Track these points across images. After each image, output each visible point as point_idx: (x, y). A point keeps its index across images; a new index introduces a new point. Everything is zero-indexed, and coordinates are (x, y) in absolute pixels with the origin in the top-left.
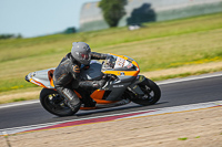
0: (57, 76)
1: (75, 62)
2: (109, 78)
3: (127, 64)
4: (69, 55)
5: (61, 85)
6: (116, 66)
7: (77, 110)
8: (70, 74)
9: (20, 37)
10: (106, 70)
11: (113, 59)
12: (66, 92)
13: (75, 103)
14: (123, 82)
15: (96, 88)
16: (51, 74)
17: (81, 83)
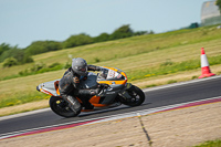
0: (62, 86)
1: (75, 74)
2: (103, 87)
3: (117, 74)
4: (70, 69)
5: (65, 93)
6: (108, 77)
7: (79, 112)
8: (72, 84)
9: (152, 33)
10: (100, 81)
11: (106, 71)
12: (69, 99)
13: (77, 107)
14: (114, 89)
15: (93, 95)
16: (57, 85)
17: (81, 91)
